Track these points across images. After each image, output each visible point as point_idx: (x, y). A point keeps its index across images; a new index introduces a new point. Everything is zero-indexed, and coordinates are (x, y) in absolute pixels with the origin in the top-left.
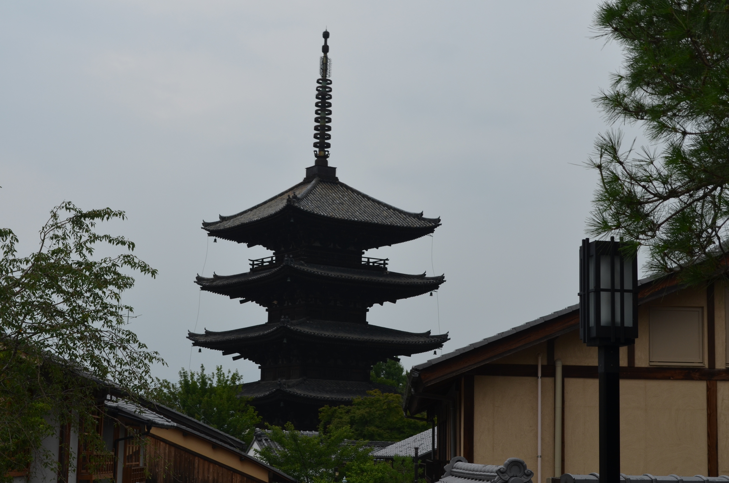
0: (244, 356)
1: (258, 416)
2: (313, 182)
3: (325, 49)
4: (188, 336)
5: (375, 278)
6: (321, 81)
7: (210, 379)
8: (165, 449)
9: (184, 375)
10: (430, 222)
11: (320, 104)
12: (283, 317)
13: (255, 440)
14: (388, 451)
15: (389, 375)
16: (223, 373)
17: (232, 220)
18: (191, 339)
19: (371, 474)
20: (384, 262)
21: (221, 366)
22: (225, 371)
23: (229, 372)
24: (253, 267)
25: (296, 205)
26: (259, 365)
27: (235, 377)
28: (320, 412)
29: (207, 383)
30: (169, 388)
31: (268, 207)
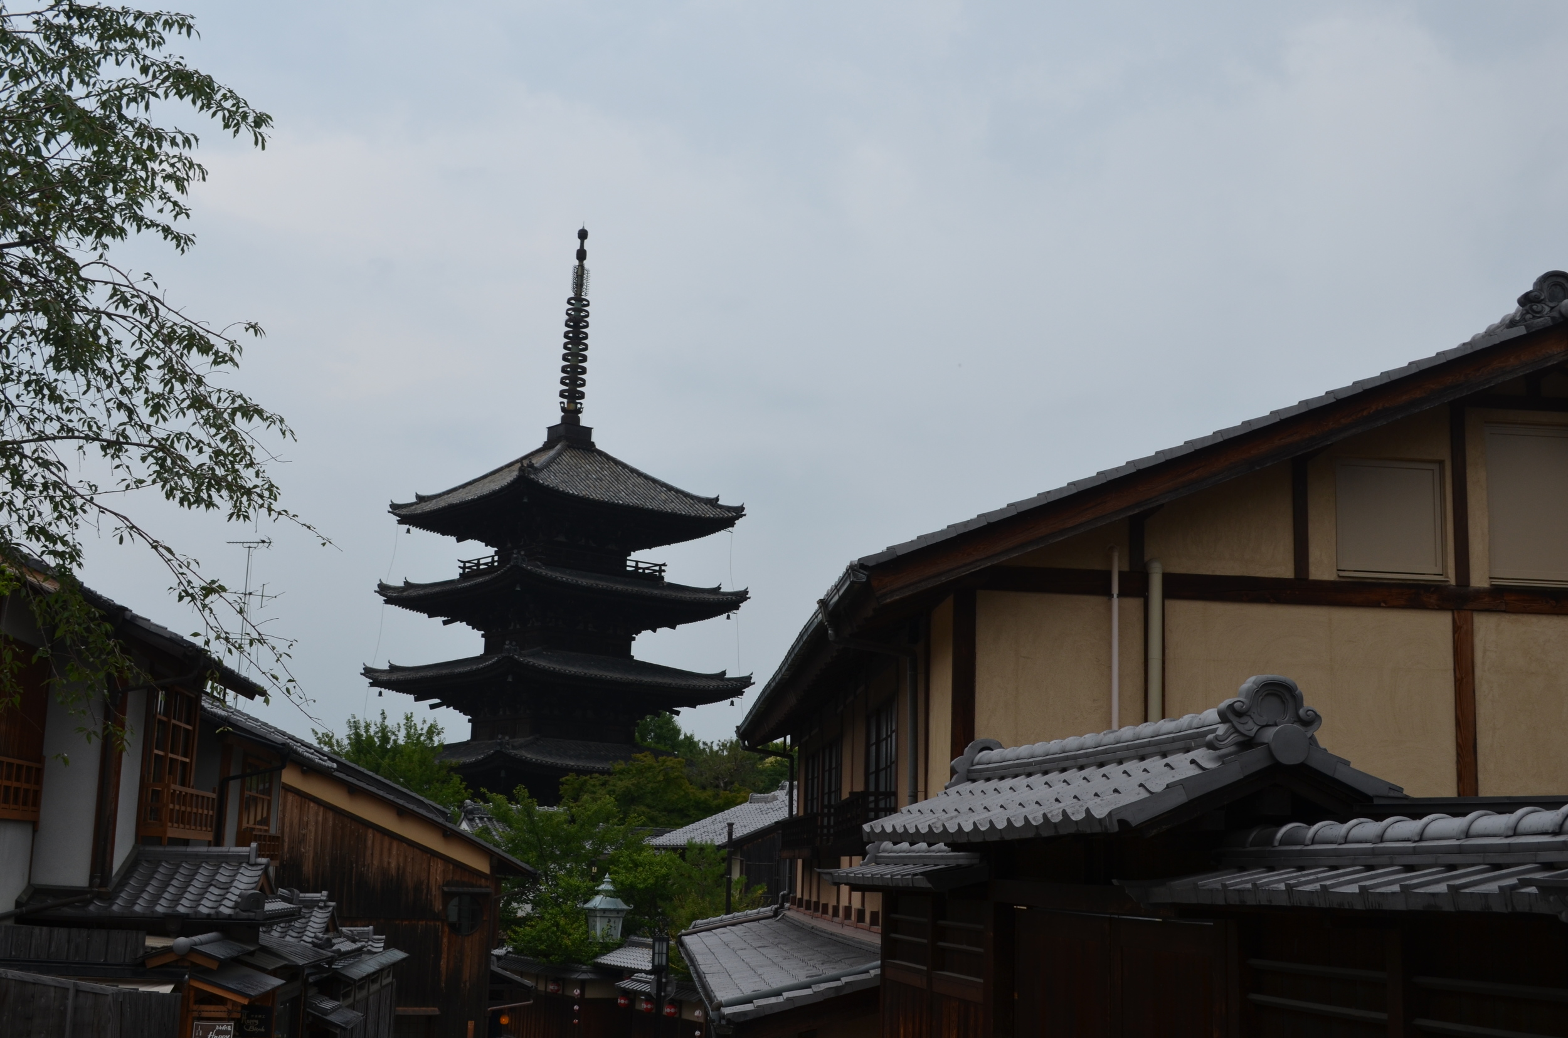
0: (447, 702)
1: (466, 789)
2: (558, 447)
3: (581, 255)
4: (363, 672)
5: (646, 590)
6: (573, 302)
7: (393, 733)
8: (317, 814)
9: (355, 725)
10: (729, 512)
11: (571, 335)
12: (507, 642)
13: (463, 819)
14: (671, 838)
15: (659, 738)
16: (415, 724)
17: (434, 501)
18: (367, 677)
19: (650, 869)
20: (660, 568)
21: (412, 713)
22: (417, 720)
23: (424, 722)
24: (464, 571)
25: (532, 476)
26: (469, 717)
27: (432, 730)
28: (562, 784)
29: (390, 738)
30: (331, 745)
31: (490, 482)
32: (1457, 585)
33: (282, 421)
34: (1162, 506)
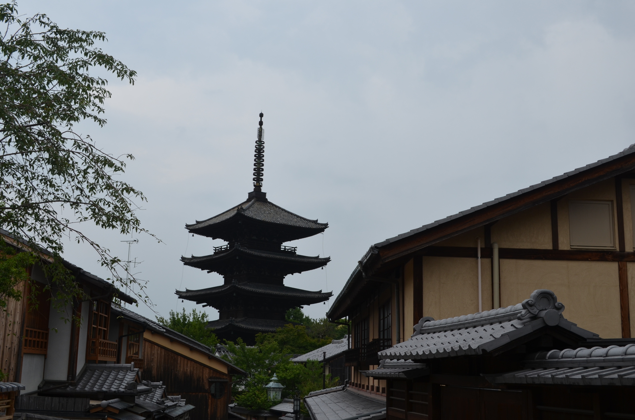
0: (209, 304)
1: (217, 339)
2: (253, 201)
3: (261, 123)
4: (176, 292)
5: (289, 258)
6: (258, 142)
7: (188, 317)
8: (158, 350)
9: (173, 314)
10: (322, 226)
11: (257, 156)
12: (233, 280)
13: (217, 351)
14: (301, 358)
15: (295, 318)
16: (197, 313)
17: (203, 223)
18: (177, 295)
19: (292, 371)
20: (295, 249)
21: (195, 309)
22: (197, 312)
23: (200, 312)
24: (216, 251)
25: (242, 213)
26: (218, 310)
27: (204, 316)
28: (256, 337)
29: (187, 319)
30: (163, 322)
31: (225, 215)
32: (620, 251)
33: (142, 194)
34: (498, 221)
